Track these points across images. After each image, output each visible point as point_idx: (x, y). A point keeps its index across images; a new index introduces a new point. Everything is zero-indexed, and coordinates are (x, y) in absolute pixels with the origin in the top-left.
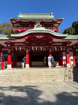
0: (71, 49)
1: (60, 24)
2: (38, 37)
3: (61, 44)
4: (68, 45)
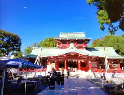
2: (71, 54)
3: (86, 58)
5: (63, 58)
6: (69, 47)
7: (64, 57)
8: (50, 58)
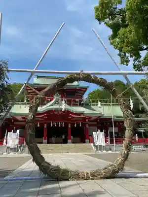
0: (96, 123)
1: (85, 91)
3: (81, 119)
4: (87, 120)
5: (40, 119)
6: (51, 101)
7: (42, 118)
8: (16, 120)
